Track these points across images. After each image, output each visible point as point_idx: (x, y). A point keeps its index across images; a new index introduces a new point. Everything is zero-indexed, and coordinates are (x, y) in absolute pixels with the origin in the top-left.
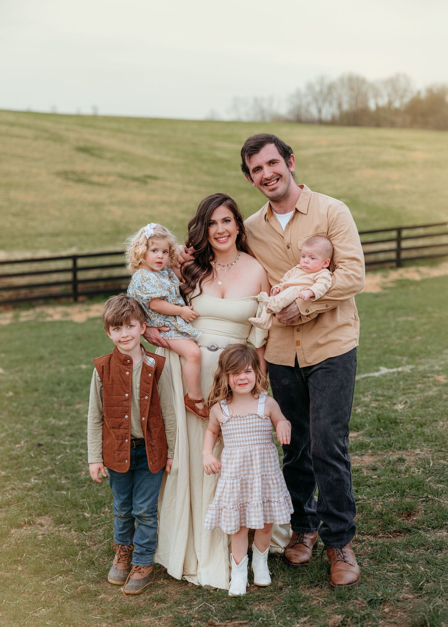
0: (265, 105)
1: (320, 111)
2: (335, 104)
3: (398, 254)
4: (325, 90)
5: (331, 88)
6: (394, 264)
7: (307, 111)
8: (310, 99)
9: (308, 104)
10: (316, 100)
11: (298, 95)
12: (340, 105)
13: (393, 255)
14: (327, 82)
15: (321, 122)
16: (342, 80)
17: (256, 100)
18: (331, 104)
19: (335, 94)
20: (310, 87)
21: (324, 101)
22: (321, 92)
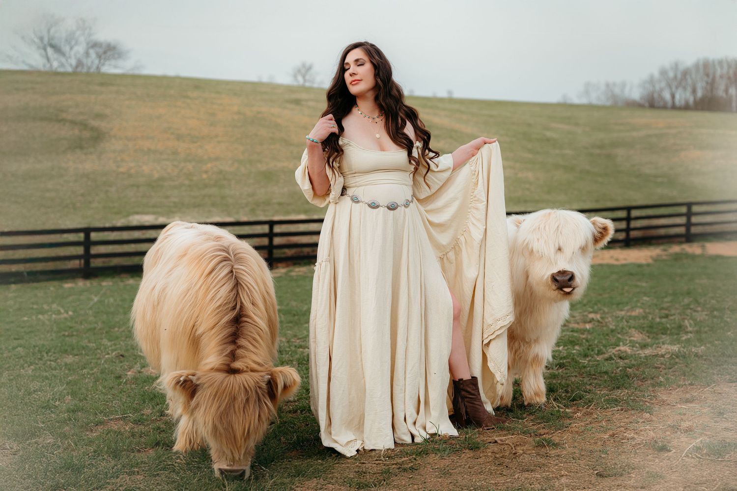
0: (617, 91)
1: (673, 96)
2: (689, 89)
3: (688, 230)
4: (679, 76)
5: (686, 73)
6: (683, 239)
7: (660, 96)
8: (663, 84)
9: (662, 90)
10: (669, 86)
11: (651, 81)
12: (694, 91)
13: (682, 230)
14: (681, 67)
15: (674, 107)
16: (697, 66)
17: (607, 85)
18: (685, 88)
19: (689, 81)
20: (663, 72)
21: (677, 88)
22: (675, 77)
